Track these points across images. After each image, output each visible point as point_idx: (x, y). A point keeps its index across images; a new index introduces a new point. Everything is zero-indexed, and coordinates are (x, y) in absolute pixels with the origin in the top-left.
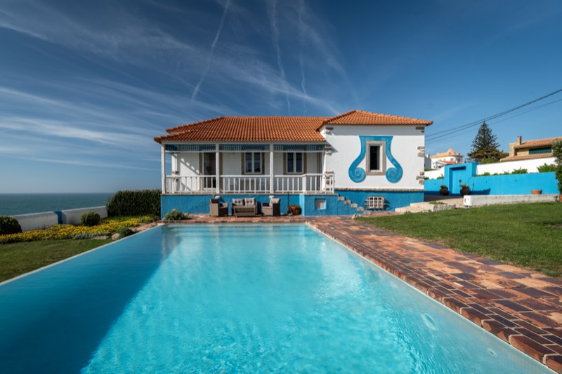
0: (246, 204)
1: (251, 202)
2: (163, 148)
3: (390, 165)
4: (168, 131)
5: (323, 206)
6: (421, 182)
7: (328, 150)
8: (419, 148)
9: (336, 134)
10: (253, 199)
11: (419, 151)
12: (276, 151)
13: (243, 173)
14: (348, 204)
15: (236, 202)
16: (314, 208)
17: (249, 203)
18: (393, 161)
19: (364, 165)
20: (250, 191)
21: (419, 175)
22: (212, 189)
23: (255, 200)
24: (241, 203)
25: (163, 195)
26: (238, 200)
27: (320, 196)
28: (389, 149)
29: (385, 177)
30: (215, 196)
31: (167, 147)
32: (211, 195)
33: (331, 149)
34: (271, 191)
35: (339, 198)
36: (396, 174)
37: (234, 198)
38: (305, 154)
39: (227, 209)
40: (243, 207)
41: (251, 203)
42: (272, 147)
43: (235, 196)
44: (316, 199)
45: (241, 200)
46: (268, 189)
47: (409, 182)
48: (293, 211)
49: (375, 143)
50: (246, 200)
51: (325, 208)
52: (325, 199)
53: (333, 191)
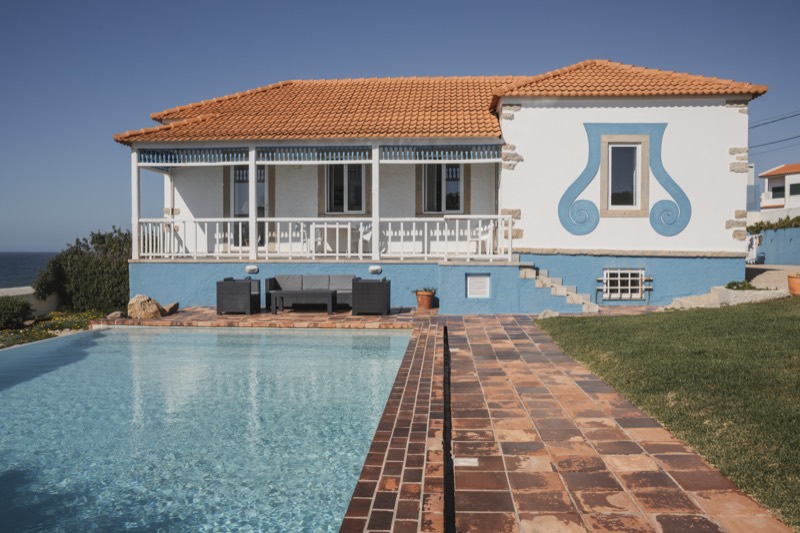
2: (134, 156)
3: (658, 193)
5: (484, 291)
6: (737, 235)
7: (508, 157)
8: (733, 152)
11: (733, 159)
12: (385, 161)
13: (322, 214)
14: (542, 286)
16: (462, 294)
18: (667, 183)
19: (596, 192)
21: (734, 219)
22: (240, 248)
25: (135, 262)
27: (476, 267)
28: (659, 155)
29: (647, 221)
30: (246, 264)
31: (145, 154)
32: (238, 264)
33: (515, 155)
34: (375, 255)
35: (521, 273)
36: (673, 216)
38: (468, 167)
42: (376, 152)
44: (467, 275)
46: (367, 249)
47: (708, 234)
49: (624, 139)
51: (487, 295)
52: (489, 275)
53: (509, 256)
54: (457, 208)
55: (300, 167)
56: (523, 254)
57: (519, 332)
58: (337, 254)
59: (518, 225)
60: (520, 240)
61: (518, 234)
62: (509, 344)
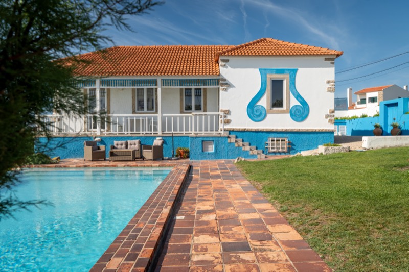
0: (129, 146)
1: (135, 144)
3: (294, 102)
5: (211, 149)
6: (330, 121)
7: (223, 85)
8: (328, 82)
9: (232, 67)
10: (137, 141)
11: (328, 86)
12: (164, 87)
13: (134, 112)
14: (239, 146)
15: (117, 145)
16: (201, 150)
17: (133, 146)
18: (298, 97)
19: (264, 102)
20: (135, 132)
21: (329, 114)
22: (92, 130)
23: (140, 143)
24: (124, 146)
26: (120, 142)
27: (207, 137)
28: (294, 84)
29: (289, 115)
30: (95, 138)
32: (91, 137)
33: (227, 84)
34: (159, 132)
35: (229, 140)
36: (301, 112)
37: (116, 140)
38: (205, 90)
39: (104, 152)
40: (126, 150)
41: (134, 146)
42: (159, 82)
43: (117, 138)
44: (203, 141)
45: (123, 142)
46: (156, 129)
47: (317, 121)
48: (181, 154)
49: (277, 77)
50: (129, 142)
51: (213, 151)
52: (213, 141)
53: (222, 132)
54: (200, 109)
55: (123, 89)
56: (231, 131)
57: (224, 167)
58: (141, 132)
59: (229, 117)
60: (230, 125)
61: (228, 122)
62: (218, 172)
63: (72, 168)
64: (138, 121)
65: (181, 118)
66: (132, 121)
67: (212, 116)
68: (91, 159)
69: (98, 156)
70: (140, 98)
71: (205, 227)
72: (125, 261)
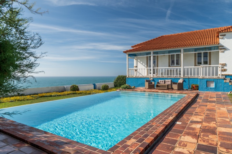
0: (166, 83)
1: (169, 82)
2: (127, 56)
4: (132, 47)
5: (213, 85)
7: (221, 49)
9: (228, 38)
10: (170, 80)
12: (185, 53)
13: (169, 66)
15: (160, 82)
16: (206, 86)
17: (168, 83)
20: (169, 76)
23: (171, 81)
24: (163, 82)
25: (127, 78)
26: (161, 81)
27: (210, 79)
30: (150, 78)
31: (129, 55)
32: (149, 78)
33: (224, 48)
34: (182, 76)
35: (225, 81)
37: (160, 80)
38: (210, 53)
39: (154, 85)
40: (164, 84)
41: (168, 82)
42: (182, 51)
43: (160, 79)
44: (207, 81)
45: (163, 80)
46: (180, 74)
48: (194, 88)
50: (166, 80)
51: (214, 87)
52: (214, 81)
53: (220, 76)
54: (207, 63)
55: (164, 55)
56: (226, 76)
57: (220, 97)
58: (172, 76)
59: (225, 68)
60: (226, 72)
61: (225, 70)
62: (215, 99)
63: (139, 91)
64: (171, 70)
65: (194, 69)
66: (168, 70)
67: (213, 67)
68: (148, 88)
69: (151, 87)
70: (173, 59)
71: (191, 131)
72: (136, 142)
